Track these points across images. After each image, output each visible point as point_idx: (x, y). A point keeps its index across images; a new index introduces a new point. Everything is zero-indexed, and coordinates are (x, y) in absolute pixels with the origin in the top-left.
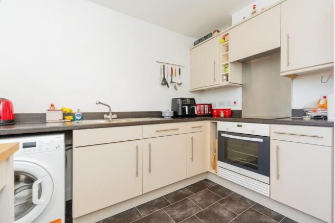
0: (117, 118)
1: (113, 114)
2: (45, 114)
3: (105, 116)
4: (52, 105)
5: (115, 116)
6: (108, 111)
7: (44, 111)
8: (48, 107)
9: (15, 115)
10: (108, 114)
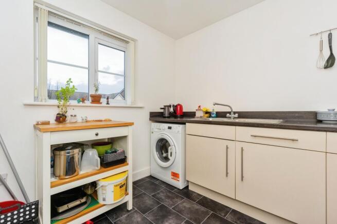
0: (238, 118)
1: (235, 113)
2: (195, 112)
3: (228, 115)
4: (199, 107)
5: (236, 115)
6: (230, 110)
7: (194, 110)
8: (197, 108)
9: (184, 112)
10: (230, 113)
